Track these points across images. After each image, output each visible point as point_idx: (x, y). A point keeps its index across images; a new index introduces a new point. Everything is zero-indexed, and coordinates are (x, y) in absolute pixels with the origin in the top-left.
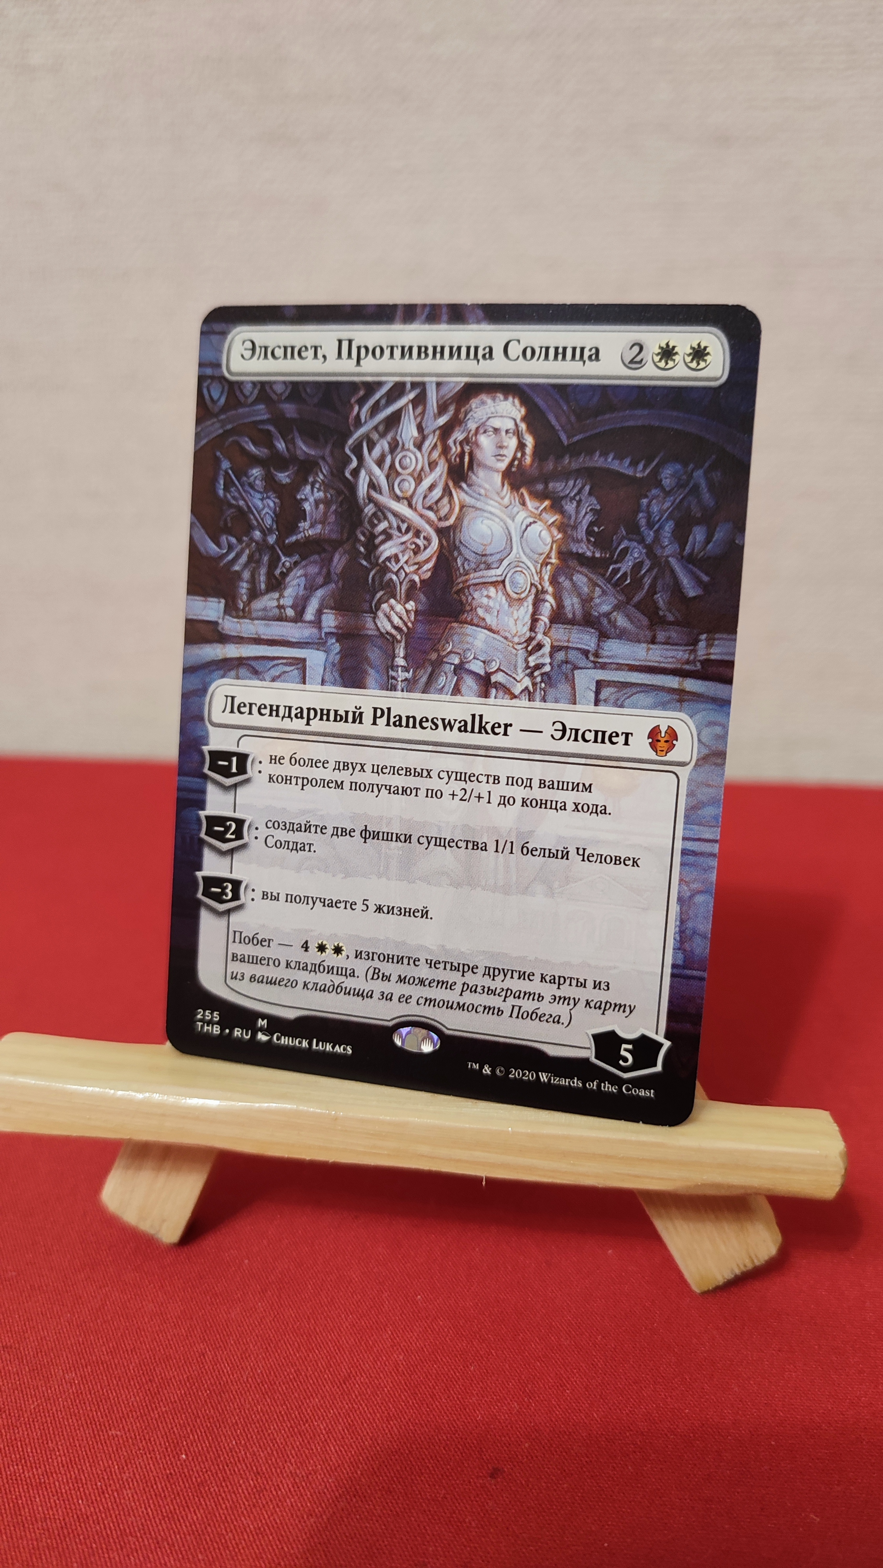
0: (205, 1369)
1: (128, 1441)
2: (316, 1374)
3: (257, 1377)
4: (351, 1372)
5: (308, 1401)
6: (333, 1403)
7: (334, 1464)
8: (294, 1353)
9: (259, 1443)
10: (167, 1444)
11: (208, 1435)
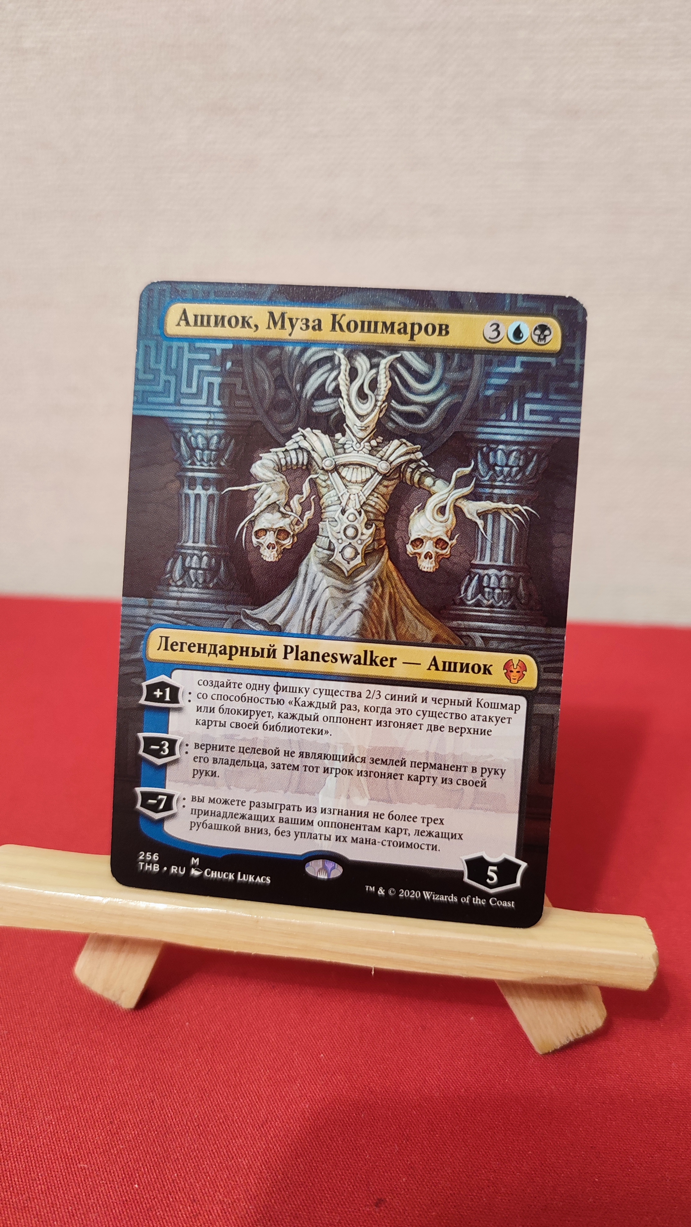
0: (154, 1114)
1: (93, 1173)
2: (240, 1118)
3: (194, 1121)
4: (268, 1117)
5: (234, 1141)
6: (254, 1143)
7: (253, 1193)
8: (224, 1101)
9: (195, 1175)
10: (124, 1176)
11: (156, 1168)
